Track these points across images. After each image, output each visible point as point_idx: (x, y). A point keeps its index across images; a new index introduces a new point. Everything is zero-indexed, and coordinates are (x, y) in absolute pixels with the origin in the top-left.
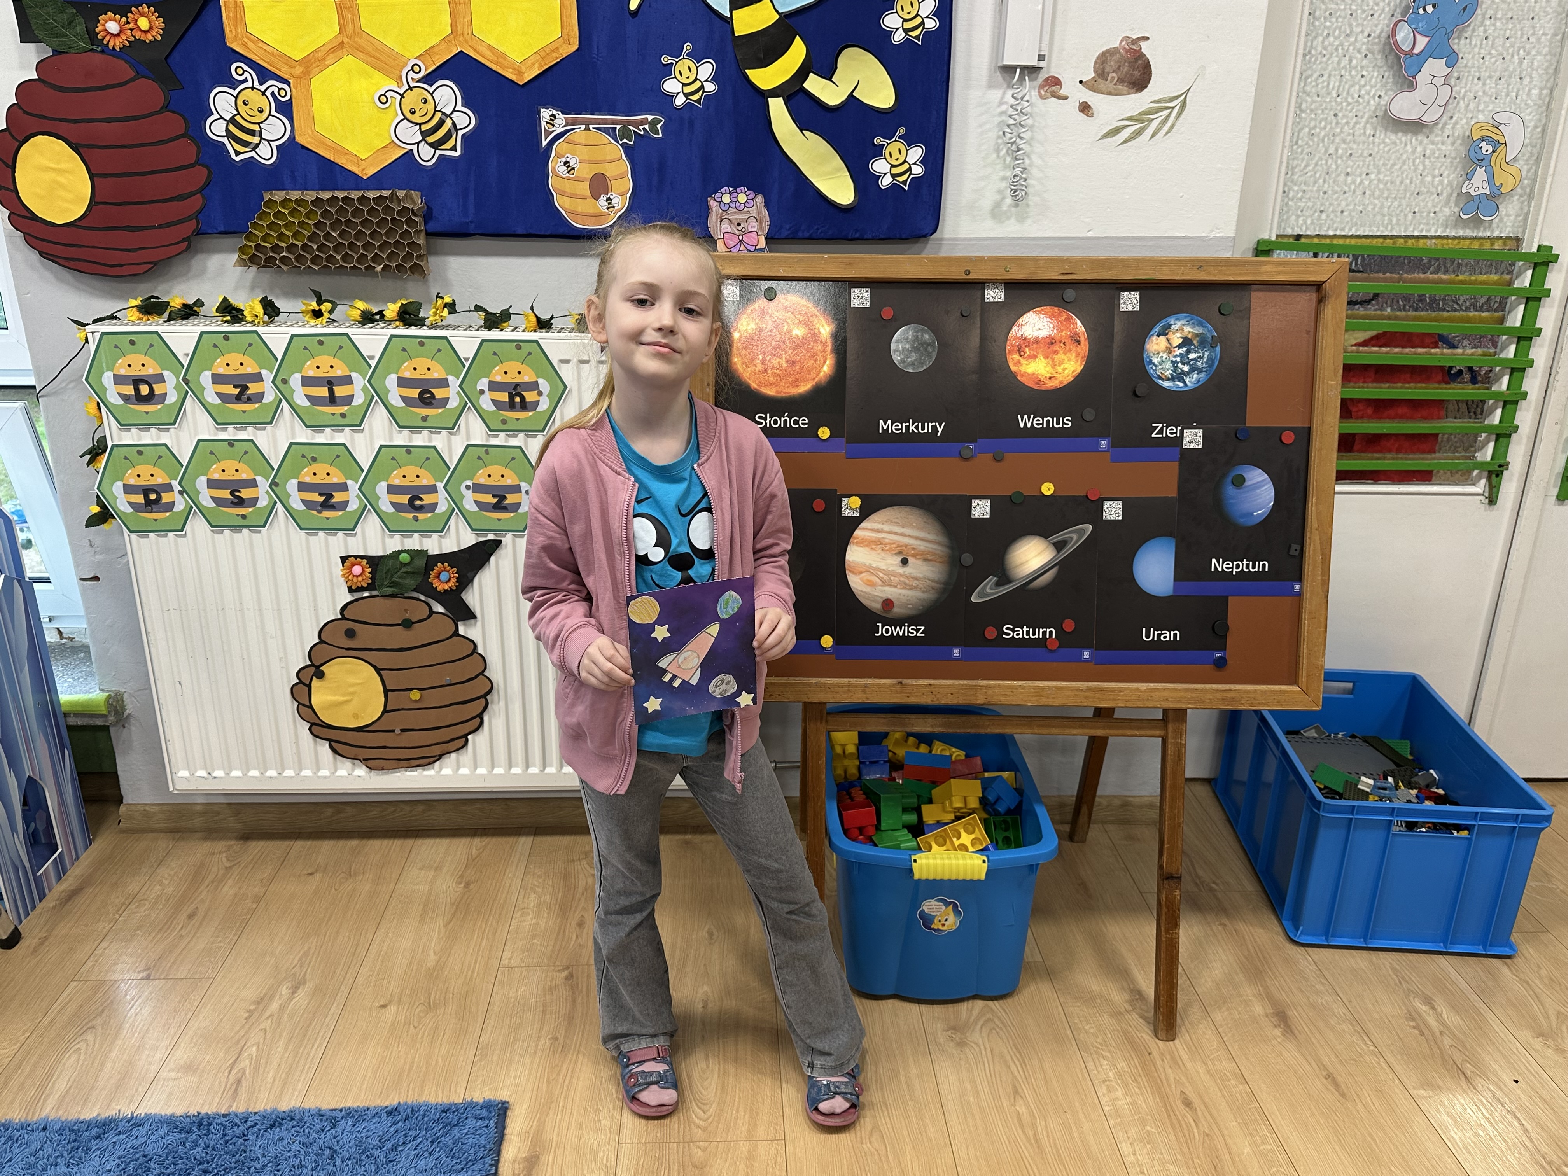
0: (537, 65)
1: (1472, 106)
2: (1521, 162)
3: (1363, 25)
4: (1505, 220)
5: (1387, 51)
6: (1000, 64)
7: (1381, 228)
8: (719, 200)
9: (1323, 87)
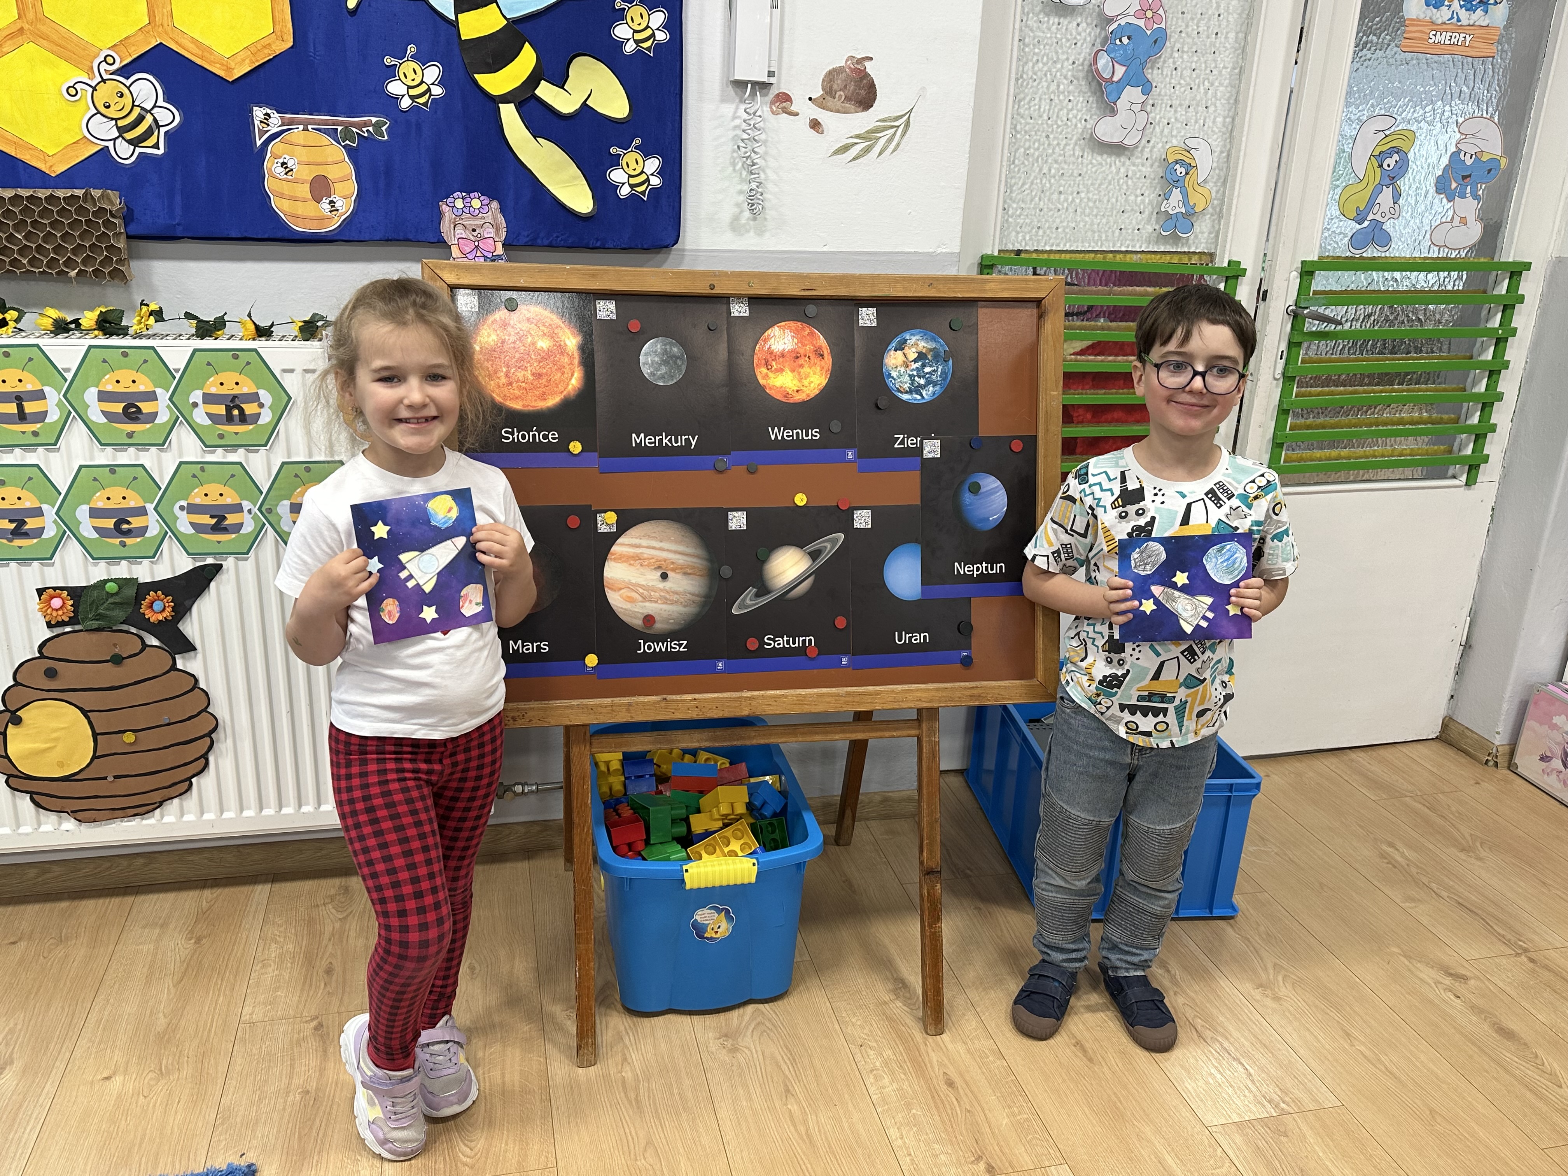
0: (247, 61)
1: (1166, 131)
2: (1210, 184)
3: (1067, 53)
4: (1200, 236)
5: (1090, 79)
6: (732, 79)
7: (1092, 244)
8: (452, 205)
9: (1035, 110)
